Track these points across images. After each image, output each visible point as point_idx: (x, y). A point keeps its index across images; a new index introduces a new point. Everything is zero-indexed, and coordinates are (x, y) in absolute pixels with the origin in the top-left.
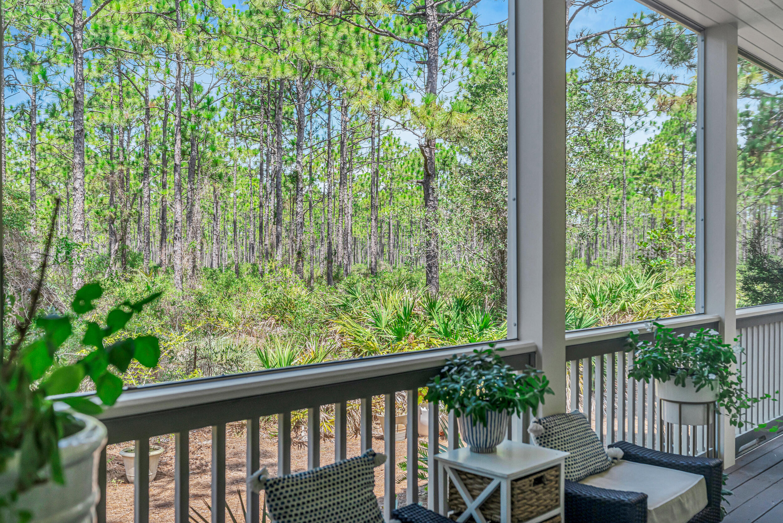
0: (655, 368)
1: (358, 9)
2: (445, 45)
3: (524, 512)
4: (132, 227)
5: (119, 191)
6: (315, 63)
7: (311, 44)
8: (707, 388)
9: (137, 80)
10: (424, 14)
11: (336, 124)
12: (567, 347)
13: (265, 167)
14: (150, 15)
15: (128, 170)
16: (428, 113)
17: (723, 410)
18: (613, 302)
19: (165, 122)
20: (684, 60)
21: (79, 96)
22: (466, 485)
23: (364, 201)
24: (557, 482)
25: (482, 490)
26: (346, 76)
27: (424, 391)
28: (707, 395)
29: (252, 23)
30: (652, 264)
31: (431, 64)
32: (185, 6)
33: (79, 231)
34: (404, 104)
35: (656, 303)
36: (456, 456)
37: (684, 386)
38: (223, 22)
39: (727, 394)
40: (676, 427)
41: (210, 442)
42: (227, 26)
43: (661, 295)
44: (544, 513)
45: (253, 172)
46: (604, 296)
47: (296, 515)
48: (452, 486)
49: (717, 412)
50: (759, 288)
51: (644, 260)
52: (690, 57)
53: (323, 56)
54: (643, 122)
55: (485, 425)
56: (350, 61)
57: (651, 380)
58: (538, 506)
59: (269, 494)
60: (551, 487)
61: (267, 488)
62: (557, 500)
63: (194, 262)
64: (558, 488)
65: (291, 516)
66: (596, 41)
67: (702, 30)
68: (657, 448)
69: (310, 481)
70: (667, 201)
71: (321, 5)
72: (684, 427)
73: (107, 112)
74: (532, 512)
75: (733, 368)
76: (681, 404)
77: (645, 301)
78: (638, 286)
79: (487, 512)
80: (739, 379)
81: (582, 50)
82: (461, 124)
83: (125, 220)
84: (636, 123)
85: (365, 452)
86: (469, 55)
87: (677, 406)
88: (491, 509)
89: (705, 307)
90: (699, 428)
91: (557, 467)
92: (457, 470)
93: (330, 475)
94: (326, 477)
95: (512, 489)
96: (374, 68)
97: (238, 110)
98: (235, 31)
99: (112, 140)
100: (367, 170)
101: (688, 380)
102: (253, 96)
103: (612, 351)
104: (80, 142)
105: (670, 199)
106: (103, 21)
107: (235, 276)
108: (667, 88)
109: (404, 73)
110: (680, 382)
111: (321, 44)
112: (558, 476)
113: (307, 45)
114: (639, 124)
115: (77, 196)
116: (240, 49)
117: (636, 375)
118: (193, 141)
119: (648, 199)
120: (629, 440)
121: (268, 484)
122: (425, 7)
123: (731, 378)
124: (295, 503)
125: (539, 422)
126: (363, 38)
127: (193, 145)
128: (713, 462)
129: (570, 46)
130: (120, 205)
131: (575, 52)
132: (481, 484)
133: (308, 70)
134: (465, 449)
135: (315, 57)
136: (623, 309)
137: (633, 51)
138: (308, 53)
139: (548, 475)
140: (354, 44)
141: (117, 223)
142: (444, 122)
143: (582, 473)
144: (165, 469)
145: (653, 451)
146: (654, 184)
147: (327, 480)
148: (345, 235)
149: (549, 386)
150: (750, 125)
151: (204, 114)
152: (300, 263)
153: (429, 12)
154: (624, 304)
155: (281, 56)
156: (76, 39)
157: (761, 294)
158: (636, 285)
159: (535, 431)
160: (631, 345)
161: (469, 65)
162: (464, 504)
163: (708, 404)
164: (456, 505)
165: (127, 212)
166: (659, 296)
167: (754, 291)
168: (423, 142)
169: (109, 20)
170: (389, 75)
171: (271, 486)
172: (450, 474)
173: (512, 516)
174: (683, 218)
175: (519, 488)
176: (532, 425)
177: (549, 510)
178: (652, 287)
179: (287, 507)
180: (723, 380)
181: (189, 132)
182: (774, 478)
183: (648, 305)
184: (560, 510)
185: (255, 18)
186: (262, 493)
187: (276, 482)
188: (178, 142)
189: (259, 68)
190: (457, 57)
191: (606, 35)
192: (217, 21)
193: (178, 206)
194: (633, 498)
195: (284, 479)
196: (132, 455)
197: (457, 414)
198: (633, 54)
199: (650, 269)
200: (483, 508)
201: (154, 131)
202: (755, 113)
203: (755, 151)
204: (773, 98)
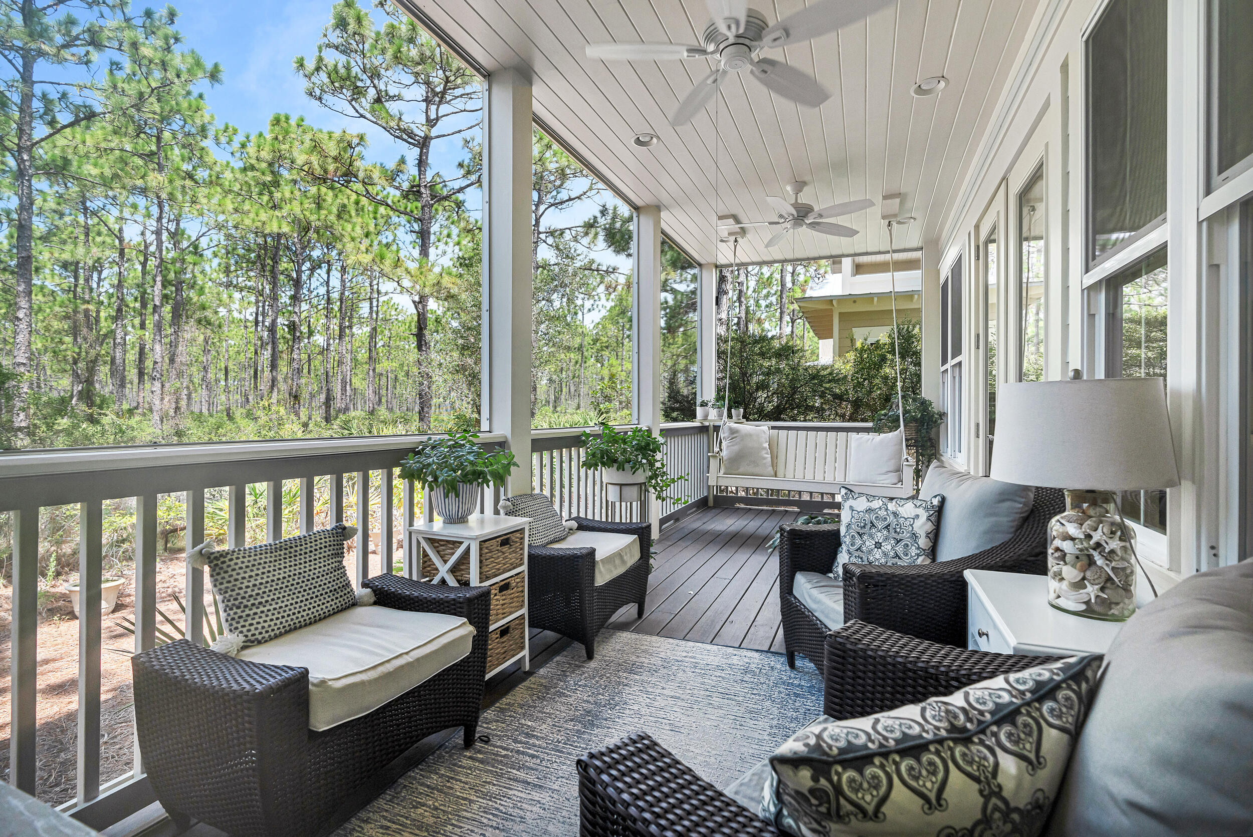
0: (602, 457)
1: (356, 177)
2: (438, 225)
3: (492, 569)
4: (103, 371)
5: (85, 331)
6: (313, 224)
7: (309, 205)
8: (640, 471)
9: (111, 221)
10: (418, 191)
11: (335, 282)
12: (533, 441)
13: (260, 318)
14: (125, 154)
15: (98, 312)
16: (421, 273)
17: (652, 490)
19: (144, 265)
20: (624, 250)
21: (25, 219)
22: (438, 552)
23: (363, 355)
24: (522, 543)
25: (453, 554)
26: (345, 240)
27: (397, 471)
28: (641, 476)
29: (247, 179)
30: (601, 408)
31: (424, 235)
32: (169, 153)
33: (22, 364)
34: (399, 264)
36: (432, 527)
37: (623, 470)
38: (213, 173)
39: (655, 476)
40: (618, 504)
41: (184, 571)
42: (218, 178)
44: (510, 570)
45: (248, 324)
47: (247, 587)
48: (426, 555)
49: (647, 490)
50: (674, 414)
51: (596, 405)
52: (629, 248)
53: (323, 217)
54: (597, 305)
55: (457, 495)
56: (349, 227)
57: (599, 468)
58: (504, 564)
59: (213, 569)
60: (516, 548)
61: (210, 562)
62: (522, 559)
63: (177, 402)
64: (522, 549)
65: (240, 588)
66: (561, 234)
67: (637, 208)
68: (604, 519)
69: (266, 553)
70: (612, 366)
71: (319, 169)
72: (623, 504)
73: (69, 247)
74: (499, 569)
75: (658, 456)
76: (621, 485)
79: (458, 574)
80: (662, 464)
81: (550, 240)
82: (451, 285)
83: (91, 361)
84: (592, 306)
85: (334, 525)
86: (458, 236)
87: (618, 488)
88: (462, 570)
89: (638, 419)
90: (634, 504)
91: (522, 531)
92: (429, 539)
93: (291, 547)
94: (286, 549)
95: (481, 549)
96: (373, 236)
97: (232, 261)
98: (227, 183)
99: (76, 278)
100: (367, 329)
101: (627, 466)
102: (249, 250)
103: (569, 447)
104: (26, 269)
105: (614, 363)
106: (63, 151)
107: (226, 418)
108: (612, 276)
109: (401, 245)
110: (621, 468)
111: (319, 207)
112: (522, 538)
113: (306, 206)
114: (595, 306)
115: (21, 326)
116: (233, 203)
117: (588, 465)
118: (179, 285)
119: (599, 365)
120: (582, 515)
121: (212, 557)
122: (419, 186)
123: (658, 465)
124: (247, 575)
125: (508, 500)
126: (363, 209)
127: (177, 290)
128: (644, 525)
129: (541, 236)
130: (84, 346)
131: (545, 242)
132: (452, 549)
133: (307, 229)
134: (438, 521)
135: (313, 218)
137: (588, 246)
138: (307, 213)
139: (513, 537)
140: (353, 213)
141: (81, 365)
142: (435, 281)
143: (545, 540)
144: (128, 600)
145: (601, 522)
146: (603, 353)
147: (287, 552)
148: (344, 383)
149: (515, 460)
150: (668, 311)
151: (190, 258)
152: (297, 406)
153: (423, 190)
155: (277, 213)
156: (22, 159)
159: (504, 507)
160: (584, 441)
161: (458, 244)
162: (437, 569)
163: (640, 484)
164: (429, 572)
165: (93, 352)
168: (417, 299)
169: (70, 151)
170: (388, 245)
171: (216, 558)
172: (424, 544)
173: (480, 573)
174: (623, 378)
175: (487, 548)
176: (501, 503)
177: (514, 568)
179: (236, 580)
180: (651, 464)
181: (172, 276)
182: (684, 545)
184: (524, 568)
185: (250, 174)
186: (207, 569)
187: (224, 554)
188: (159, 284)
189: (253, 221)
190: (449, 236)
191: (568, 231)
192: (208, 172)
193: (158, 347)
194: (584, 551)
195: (233, 552)
196: (78, 589)
197: (431, 489)
200: (453, 570)
201: (131, 275)
202: (671, 302)
203: (671, 329)
204: (682, 294)
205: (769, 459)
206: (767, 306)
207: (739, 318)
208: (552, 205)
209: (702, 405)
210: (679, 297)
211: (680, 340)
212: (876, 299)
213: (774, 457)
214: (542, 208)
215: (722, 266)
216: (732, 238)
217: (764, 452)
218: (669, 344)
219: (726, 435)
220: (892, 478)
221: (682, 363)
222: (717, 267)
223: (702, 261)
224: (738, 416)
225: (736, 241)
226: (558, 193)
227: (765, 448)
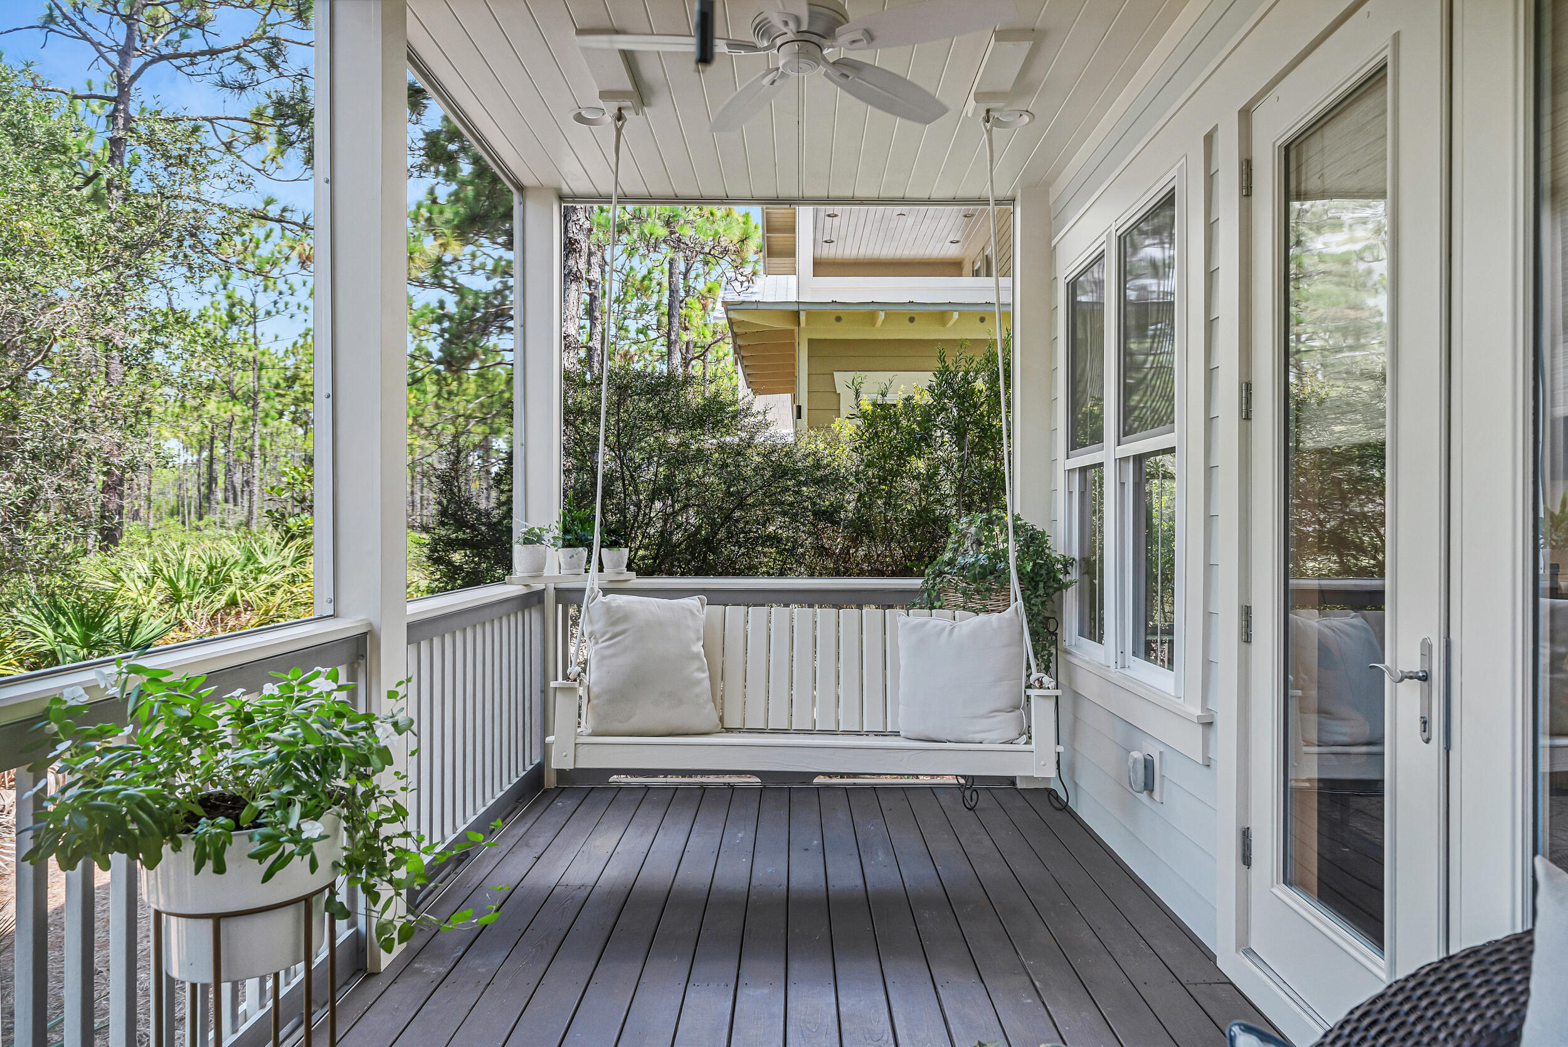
18: (214, 590)
30: (291, 525)
35: (294, 589)
37: (220, 869)
43: (305, 576)
46: (196, 581)
50: (457, 557)
51: (278, 519)
54: (286, 304)
77: (273, 588)
78: (264, 562)
84: (275, 303)
87: (207, 928)
89: (335, 601)
101: (236, 848)
114: (281, 306)
119: (301, 431)
136: (233, 603)
137: (261, 167)
150: (446, 324)
154: (235, 594)
157: (460, 568)
158: (261, 558)
163: (307, 900)
166: (301, 577)
167: (449, 563)
178: (288, 563)
183: (279, 593)
191: (207, 125)
198: (259, 170)
199: (287, 532)
202: (451, 308)
203: (453, 362)
204: (476, 294)
205: (707, 683)
206: (639, 331)
207: (589, 349)
208: (162, 58)
209: (527, 541)
210: (470, 300)
211: (472, 388)
212: (882, 315)
213: (717, 675)
214: (135, 63)
215: (575, 198)
216: (612, 107)
217: (696, 665)
218: (450, 393)
219: (598, 626)
220: (1006, 725)
221: (477, 432)
222: (561, 198)
223: (526, 180)
224: (617, 565)
225: (620, 117)
226: (184, 36)
227: (696, 656)
